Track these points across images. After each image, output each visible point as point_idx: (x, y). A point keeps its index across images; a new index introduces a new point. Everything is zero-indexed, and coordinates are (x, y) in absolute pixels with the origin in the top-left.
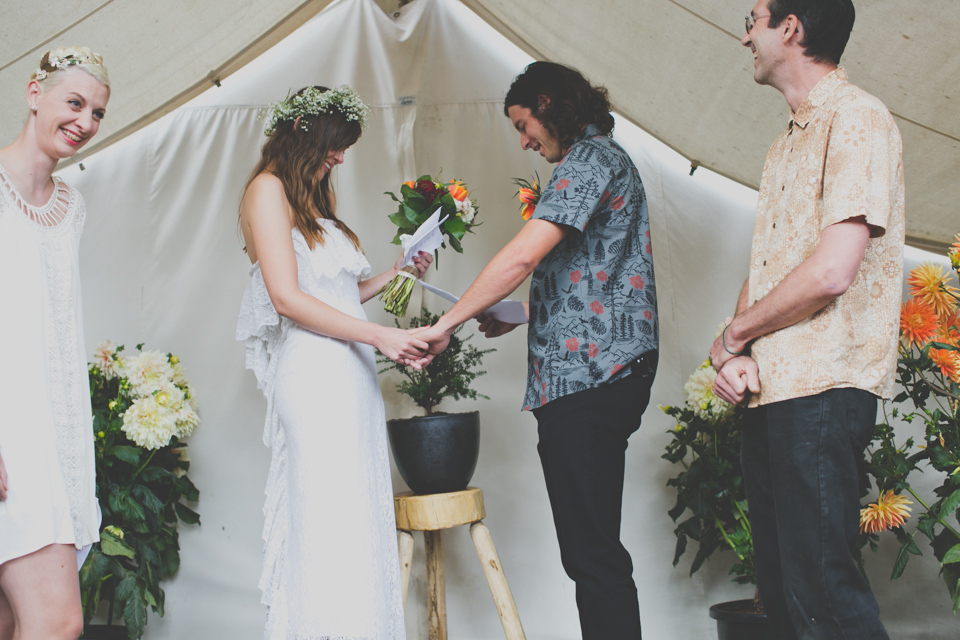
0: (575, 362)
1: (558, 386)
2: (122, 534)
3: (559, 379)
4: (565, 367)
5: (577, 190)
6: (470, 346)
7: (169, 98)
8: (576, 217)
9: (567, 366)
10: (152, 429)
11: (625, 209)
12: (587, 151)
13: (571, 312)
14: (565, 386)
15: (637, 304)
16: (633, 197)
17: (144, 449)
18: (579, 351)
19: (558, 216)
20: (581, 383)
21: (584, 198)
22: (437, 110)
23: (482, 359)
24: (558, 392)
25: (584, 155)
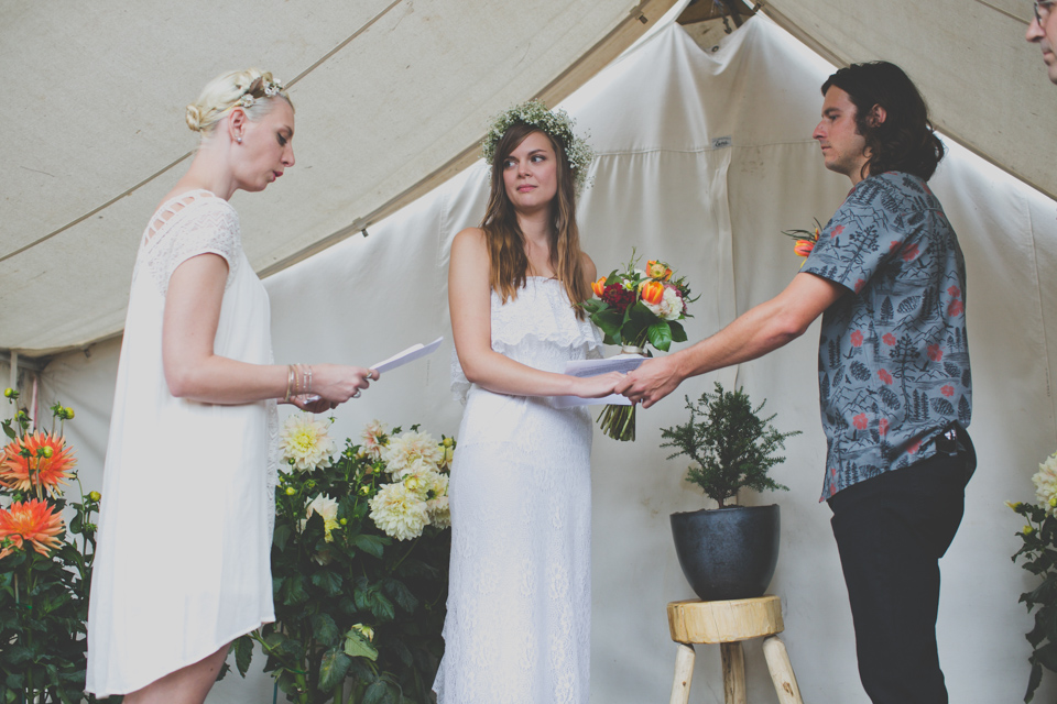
0: (865, 442)
1: (847, 472)
2: (371, 633)
3: (849, 464)
4: (854, 449)
5: (852, 237)
6: (770, 427)
7: (455, 154)
8: (847, 272)
9: (856, 447)
10: (401, 517)
11: (919, 259)
12: (871, 191)
13: (857, 383)
14: (855, 472)
15: (933, 379)
16: (931, 245)
17: (394, 540)
18: (868, 429)
19: (826, 268)
20: (873, 467)
21: (860, 248)
22: (759, 152)
23: (784, 443)
24: (848, 480)
25: (867, 196)
